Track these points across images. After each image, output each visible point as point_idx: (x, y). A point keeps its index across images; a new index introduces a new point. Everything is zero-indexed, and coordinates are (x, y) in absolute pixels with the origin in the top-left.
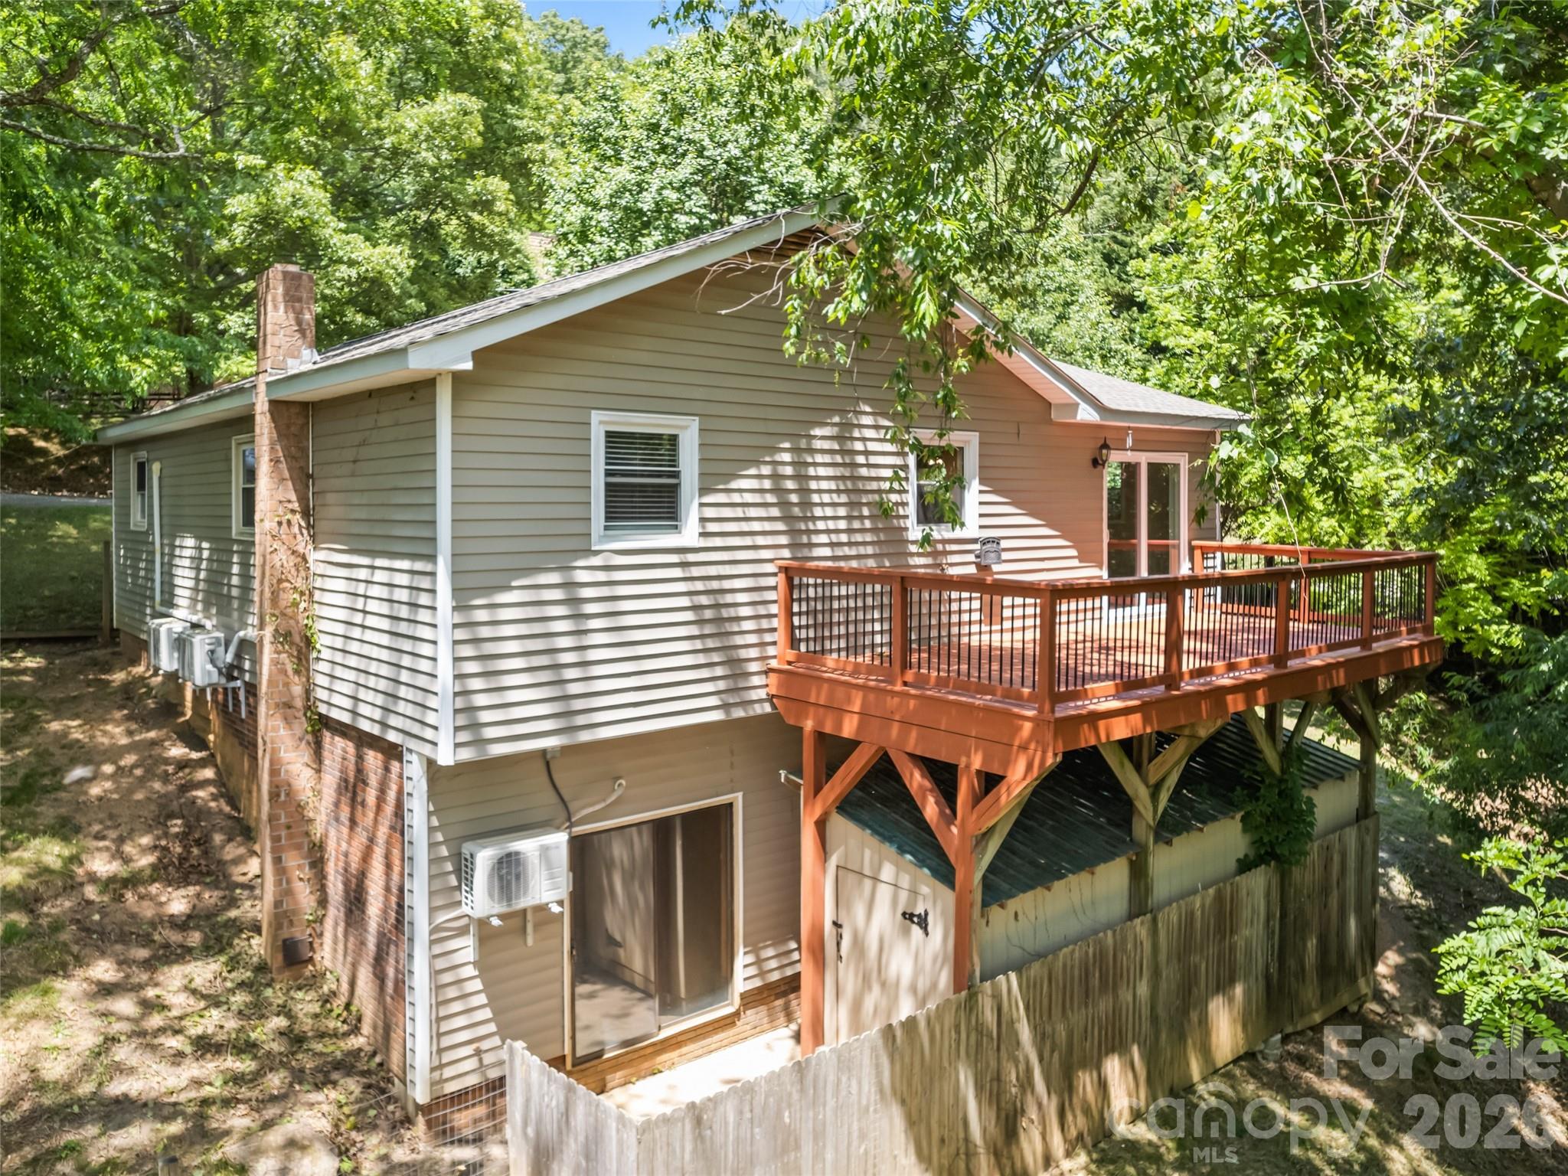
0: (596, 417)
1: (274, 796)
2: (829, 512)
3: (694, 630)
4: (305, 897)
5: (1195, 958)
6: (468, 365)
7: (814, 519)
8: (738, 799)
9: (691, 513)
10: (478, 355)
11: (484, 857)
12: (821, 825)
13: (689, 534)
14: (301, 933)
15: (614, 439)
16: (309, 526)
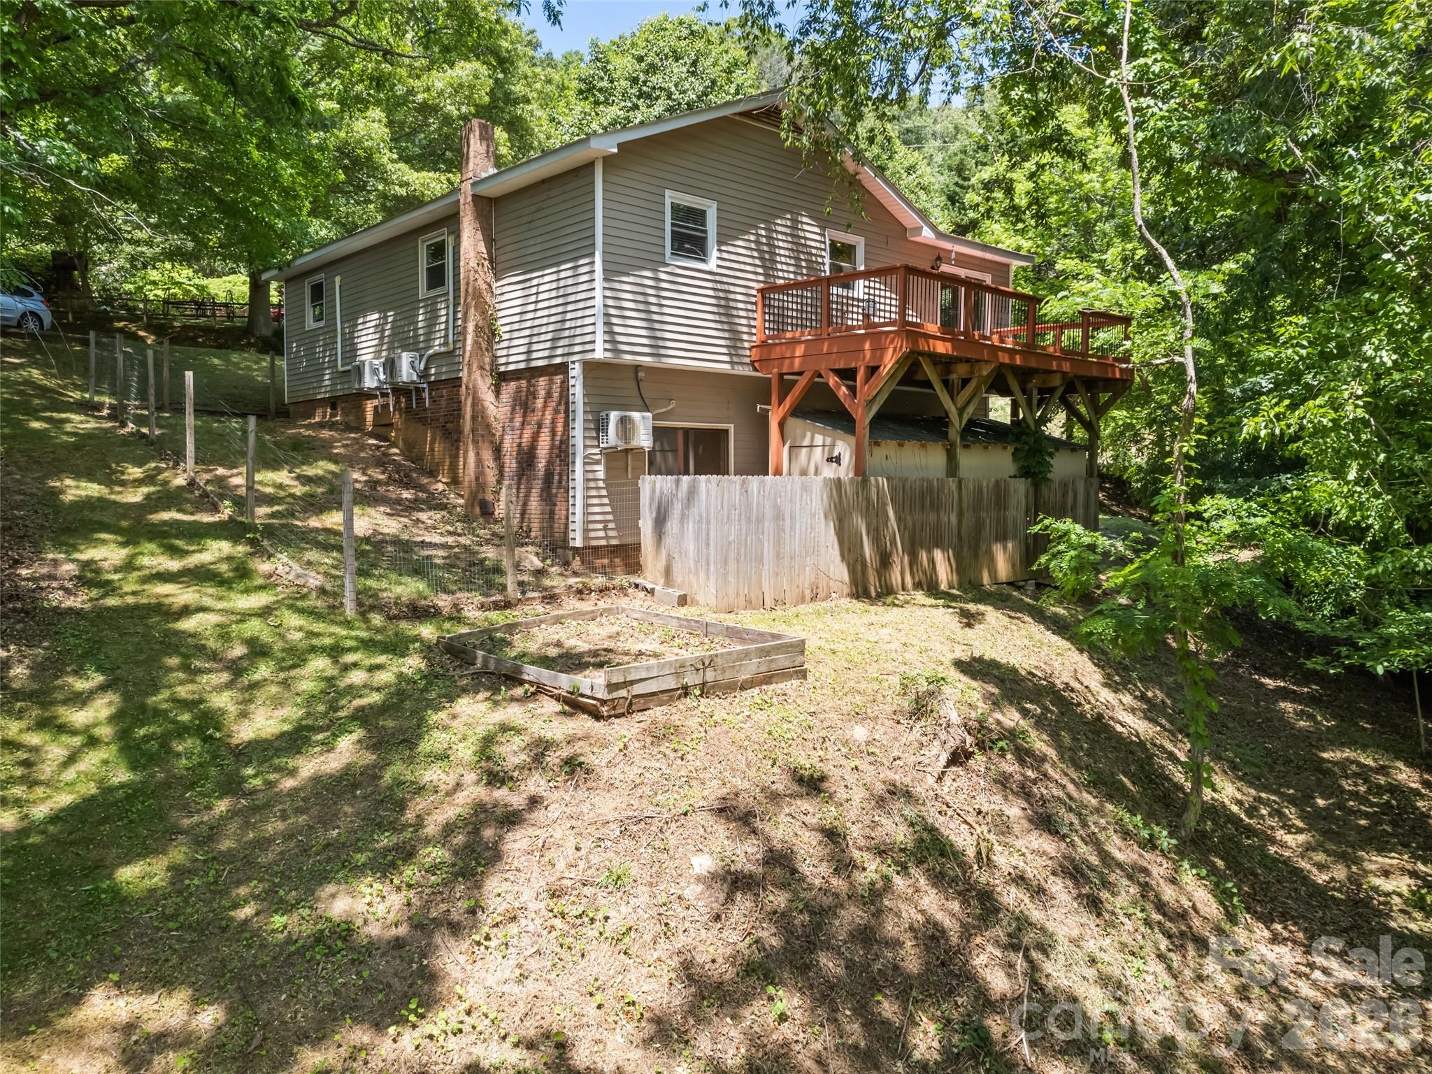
0: (668, 193)
1: (474, 418)
2: (785, 267)
3: (715, 309)
4: (491, 476)
5: (984, 514)
6: (615, 150)
7: (778, 270)
8: (731, 427)
9: (714, 254)
10: (619, 146)
11: (614, 416)
12: (781, 425)
13: (712, 265)
14: (490, 497)
15: (676, 208)
16: (493, 268)
